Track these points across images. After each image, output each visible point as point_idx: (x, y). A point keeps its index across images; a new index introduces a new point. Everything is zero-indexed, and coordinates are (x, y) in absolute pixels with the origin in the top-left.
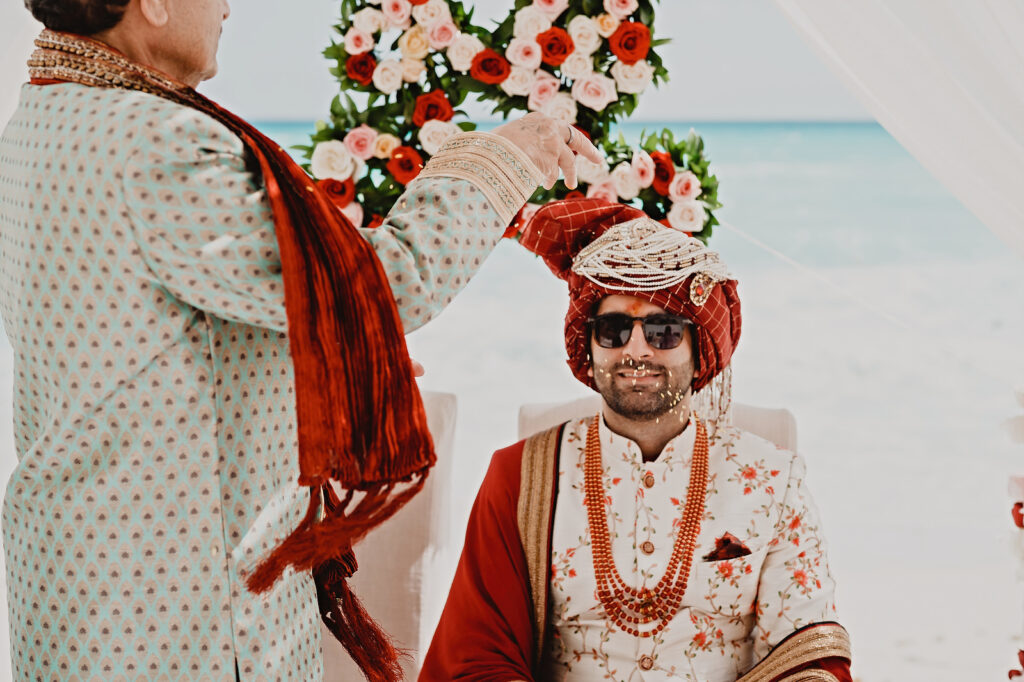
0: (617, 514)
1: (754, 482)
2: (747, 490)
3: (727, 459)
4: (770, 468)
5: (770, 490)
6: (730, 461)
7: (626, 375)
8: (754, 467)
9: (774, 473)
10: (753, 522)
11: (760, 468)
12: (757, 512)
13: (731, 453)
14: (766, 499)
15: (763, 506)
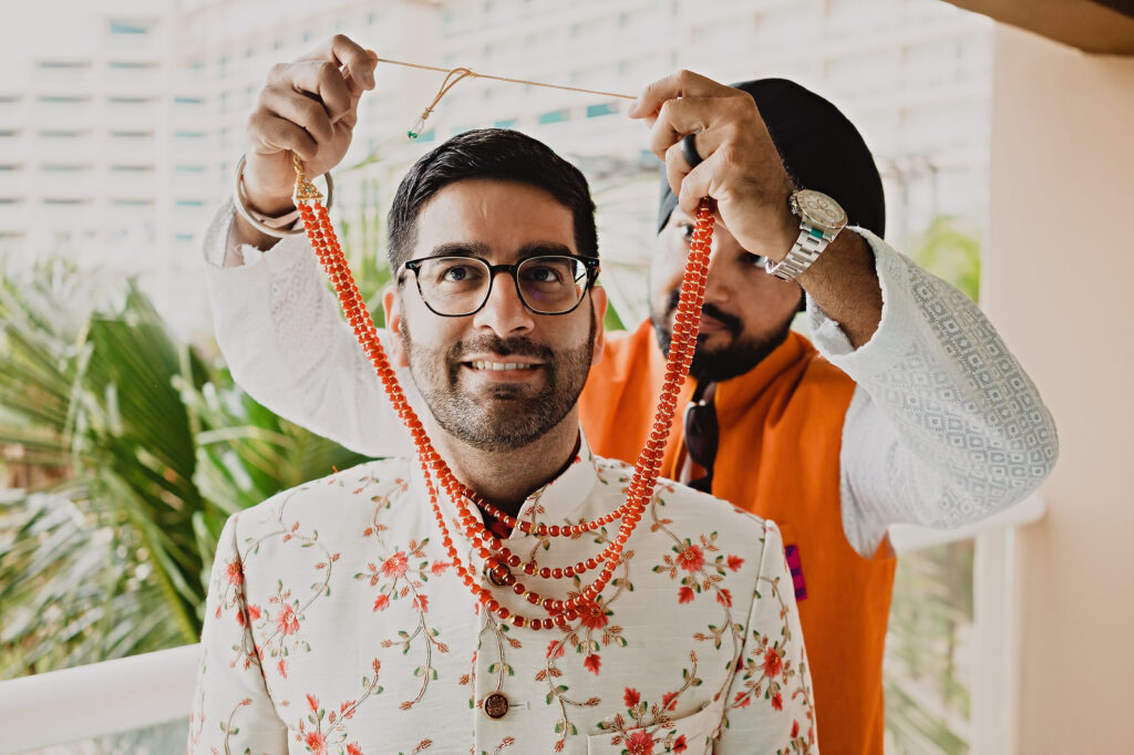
0: (436, 634)
1: (700, 578)
2: (686, 595)
3: (654, 528)
4: (727, 552)
5: (724, 597)
6: (660, 531)
7: (480, 365)
8: (700, 545)
9: (735, 563)
10: (693, 656)
11: (711, 548)
12: (700, 637)
13: (660, 518)
14: (718, 614)
15: (711, 627)
